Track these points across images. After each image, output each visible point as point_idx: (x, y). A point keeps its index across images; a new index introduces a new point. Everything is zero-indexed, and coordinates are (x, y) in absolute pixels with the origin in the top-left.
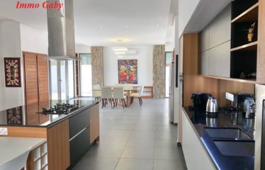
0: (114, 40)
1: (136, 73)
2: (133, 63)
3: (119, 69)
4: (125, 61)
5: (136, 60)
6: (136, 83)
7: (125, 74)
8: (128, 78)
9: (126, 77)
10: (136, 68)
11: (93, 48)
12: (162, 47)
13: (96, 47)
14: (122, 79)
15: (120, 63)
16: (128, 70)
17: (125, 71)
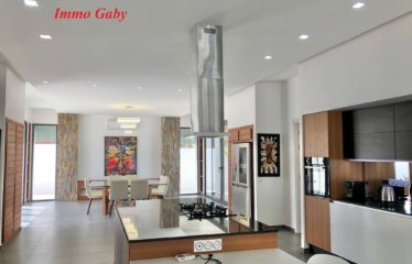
0: (120, 106)
1: (135, 157)
2: (131, 141)
3: (106, 152)
4: (117, 138)
5: (136, 138)
6: (135, 173)
7: (117, 159)
8: (121, 165)
9: (118, 164)
10: (136, 150)
11: (62, 116)
12: (176, 120)
13: (68, 115)
14: (111, 167)
15: (109, 141)
16: (121, 152)
17: (117, 155)
